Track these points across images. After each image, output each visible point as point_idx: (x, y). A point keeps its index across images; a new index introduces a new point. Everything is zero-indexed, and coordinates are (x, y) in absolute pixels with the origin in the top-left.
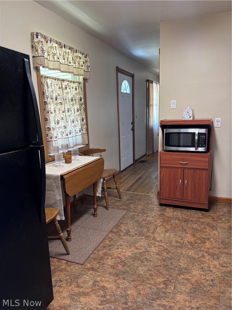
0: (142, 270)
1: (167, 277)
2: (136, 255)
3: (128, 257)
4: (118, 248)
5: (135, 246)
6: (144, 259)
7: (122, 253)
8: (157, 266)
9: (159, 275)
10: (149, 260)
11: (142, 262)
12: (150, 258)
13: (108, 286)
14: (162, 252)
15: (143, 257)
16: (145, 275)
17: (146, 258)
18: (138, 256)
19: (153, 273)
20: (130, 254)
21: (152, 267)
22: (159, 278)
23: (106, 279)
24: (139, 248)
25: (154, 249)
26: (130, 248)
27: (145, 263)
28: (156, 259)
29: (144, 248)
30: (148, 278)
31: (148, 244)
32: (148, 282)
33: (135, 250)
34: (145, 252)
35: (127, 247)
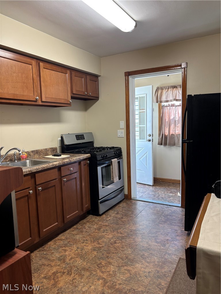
0: (129, 251)
1: (112, 246)
2: (131, 264)
3: (139, 262)
4: (149, 272)
5: (130, 274)
6: (124, 259)
7: (145, 267)
8: (116, 253)
9: (117, 247)
10: (120, 258)
11: (127, 257)
12: (119, 260)
13: (154, 243)
14: (105, 265)
15: (125, 261)
16: (127, 248)
17: (123, 260)
18: (129, 263)
19: (121, 249)
20: (137, 265)
21: (120, 252)
22: (118, 246)
23: (157, 247)
24: (126, 272)
25: (112, 268)
26: (136, 271)
27: (124, 256)
28: (114, 259)
29: (121, 271)
30: (125, 246)
31: (115, 275)
32: (126, 244)
33: (132, 269)
34: (121, 266)
35: (139, 273)
